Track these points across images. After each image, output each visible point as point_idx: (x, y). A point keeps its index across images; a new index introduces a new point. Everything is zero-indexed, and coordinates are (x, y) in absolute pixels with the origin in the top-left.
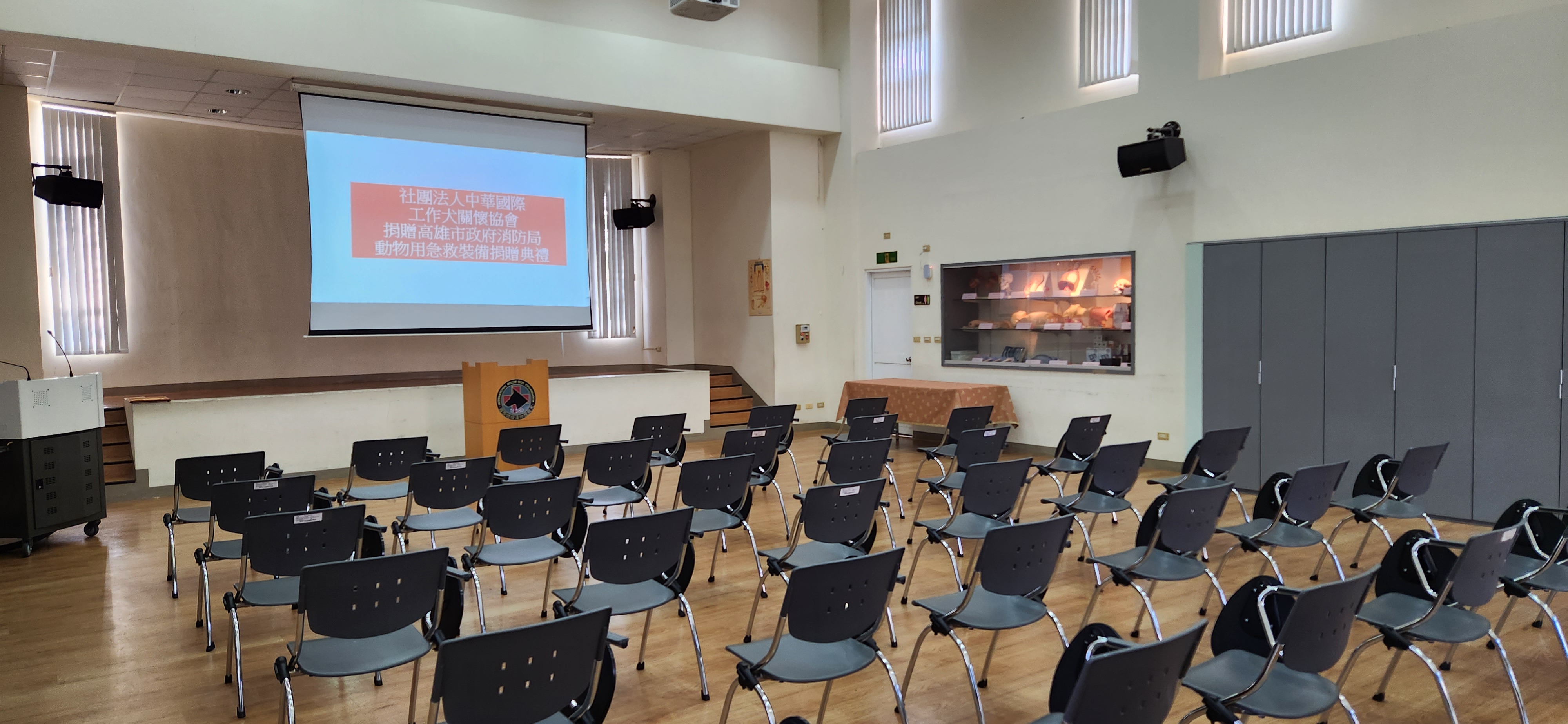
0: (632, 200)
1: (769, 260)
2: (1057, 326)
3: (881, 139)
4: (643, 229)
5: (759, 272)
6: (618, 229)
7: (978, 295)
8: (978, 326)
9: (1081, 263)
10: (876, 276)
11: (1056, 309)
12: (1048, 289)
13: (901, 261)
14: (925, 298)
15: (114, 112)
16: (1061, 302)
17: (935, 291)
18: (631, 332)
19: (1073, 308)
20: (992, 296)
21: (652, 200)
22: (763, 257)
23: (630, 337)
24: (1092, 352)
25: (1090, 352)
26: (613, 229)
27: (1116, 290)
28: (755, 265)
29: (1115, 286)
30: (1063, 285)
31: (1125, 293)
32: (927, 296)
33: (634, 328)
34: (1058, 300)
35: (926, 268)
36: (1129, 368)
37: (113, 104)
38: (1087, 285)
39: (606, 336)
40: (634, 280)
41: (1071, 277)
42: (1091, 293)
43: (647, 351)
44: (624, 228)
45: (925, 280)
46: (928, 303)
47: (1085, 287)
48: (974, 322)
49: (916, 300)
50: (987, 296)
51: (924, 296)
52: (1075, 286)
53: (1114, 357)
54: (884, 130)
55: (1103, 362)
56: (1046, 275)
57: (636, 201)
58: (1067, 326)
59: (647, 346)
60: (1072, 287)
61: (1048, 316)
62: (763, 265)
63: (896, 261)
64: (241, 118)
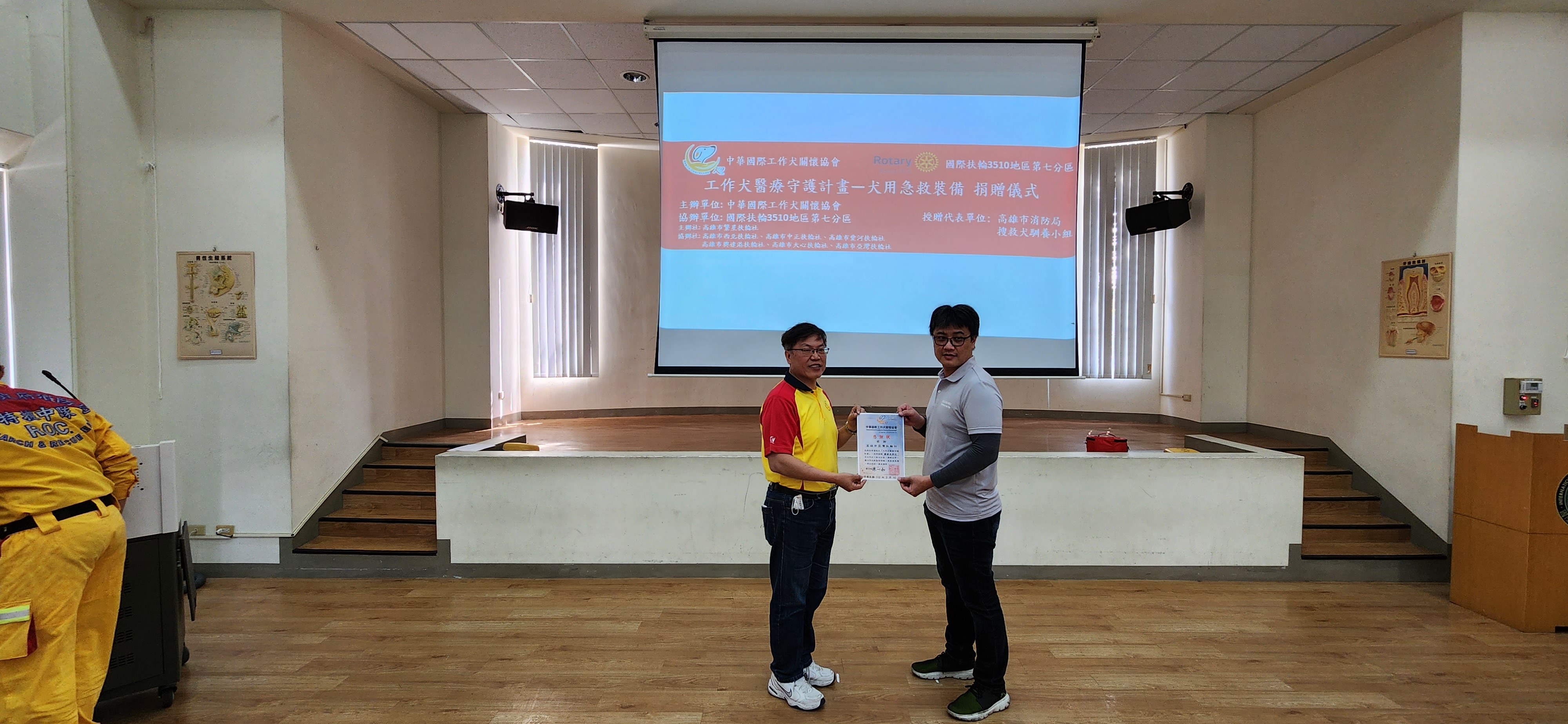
0: (1155, 193)
1: (1449, 257)
4: (1170, 232)
5: (1414, 279)
6: (1131, 234)
15: (596, 145)
18: (1145, 370)
21: (1187, 191)
22: (1428, 252)
23: (1142, 378)
26: (1124, 236)
28: (1402, 270)
33: (1149, 366)
39: (1107, 375)
40: (1153, 302)
43: (1168, 399)
44: (1140, 232)
57: (1160, 193)
59: (1167, 391)
62: (1425, 266)
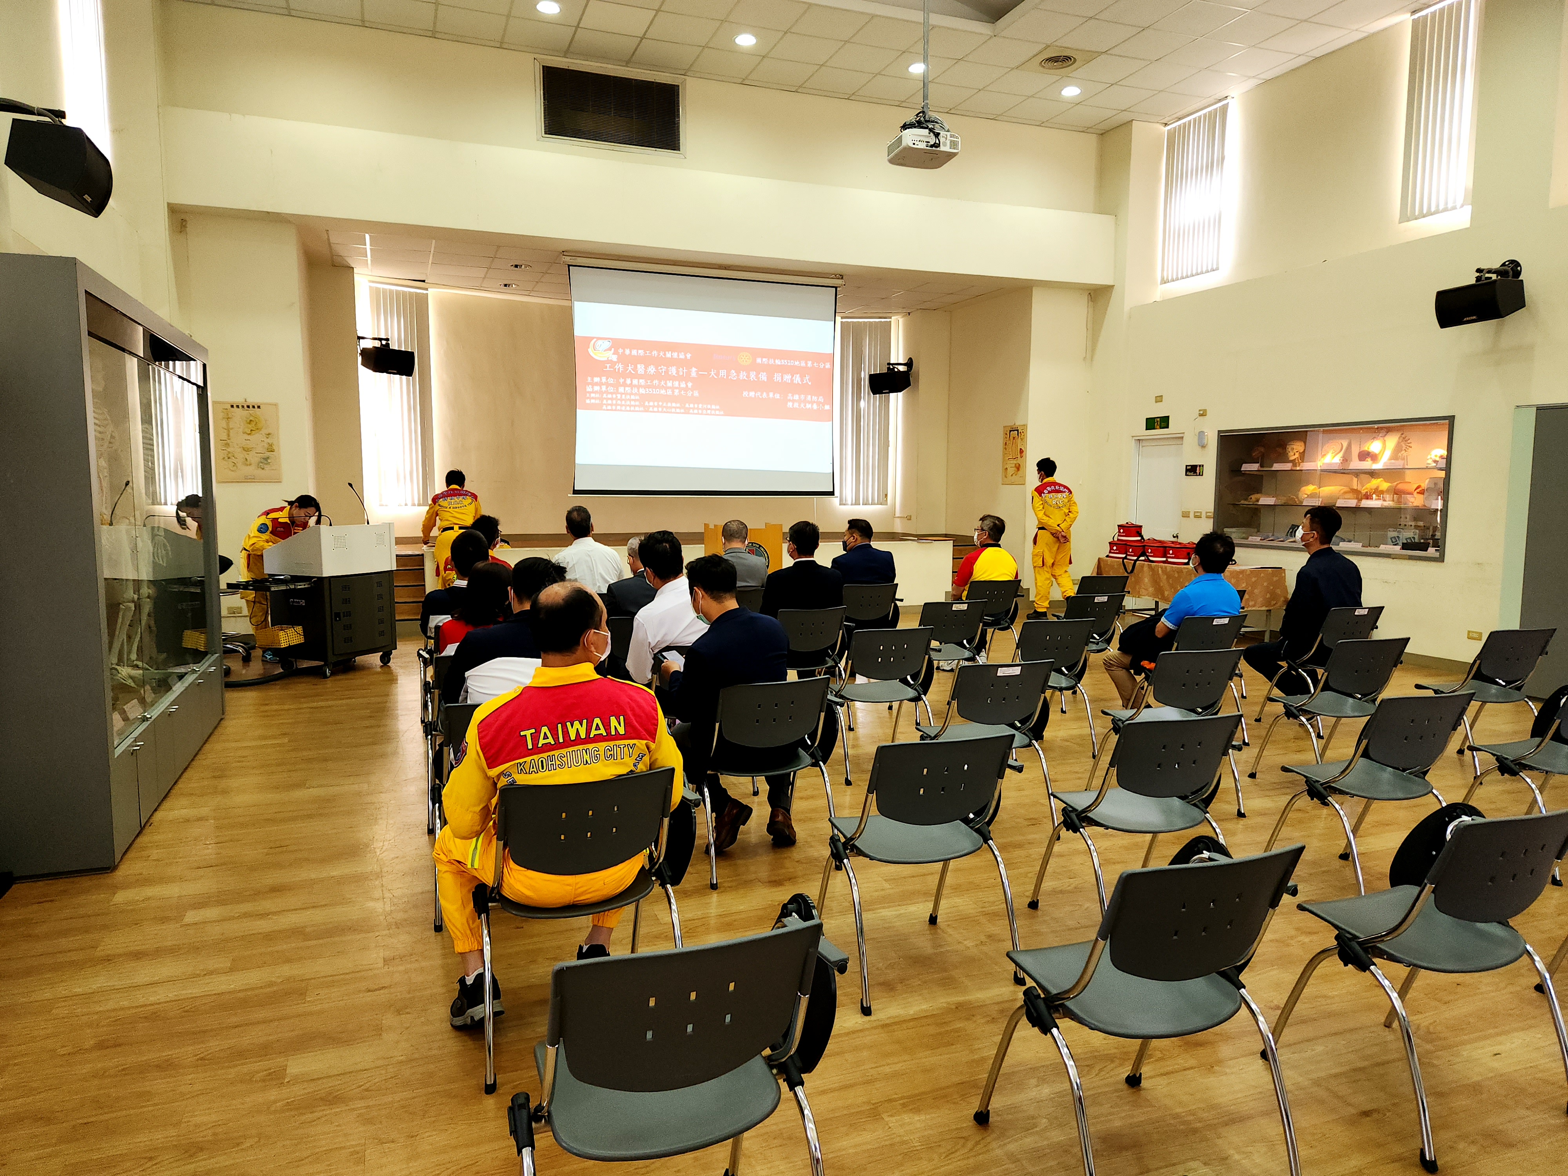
0: (890, 364)
1: (1025, 426)
2: (1352, 503)
3: (1160, 293)
4: (900, 394)
5: (1014, 438)
6: (874, 394)
7: (1262, 466)
8: (1258, 501)
9: (1389, 430)
10: (1144, 443)
11: (1355, 483)
12: (1346, 459)
13: (1174, 427)
14: (1198, 468)
15: (427, 289)
16: (1362, 476)
17: (1209, 460)
18: (883, 498)
19: (1375, 483)
20: (1277, 467)
21: (909, 364)
22: (1019, 423)
23: (882, 504)
24: (1395, 534)
25: (1392, 534)
26: (869, 393)
27: (1430, 461)
28: (1010, 431)
29: (1429, 457)
30: (1364, 455)
31: (1439, 466)
32: (1200, 466)
33: (886, 495)
34: (1357, 473)
35: (1201, 434)
36: (1437, 555)
37: (424, 281)
38: (1395, 456)
39: (857, 503)
40: (888, 446)
41: (1375, 446)
42: (1399, 464)
43: (898, 519)
44: (880, 393)
45: (1199, 448)
46: (1201, 474)
47: (1391, 459)
48: (1254, 497)
49: (1187, 470)
50: (1272, 467)
51: (1196, 466)
52: (1379, 457)
53: (1422, 541)
54: (1164, 282)
55: (1405, 547)
56: (1345, 444)
57: (893, 364)
58: (1366, 503)
59: (897, 514)
60: (1374, 457)
61: (1342, 492)
62: (1018, 430)
63: (1167, 427)
64: (529, 292)
